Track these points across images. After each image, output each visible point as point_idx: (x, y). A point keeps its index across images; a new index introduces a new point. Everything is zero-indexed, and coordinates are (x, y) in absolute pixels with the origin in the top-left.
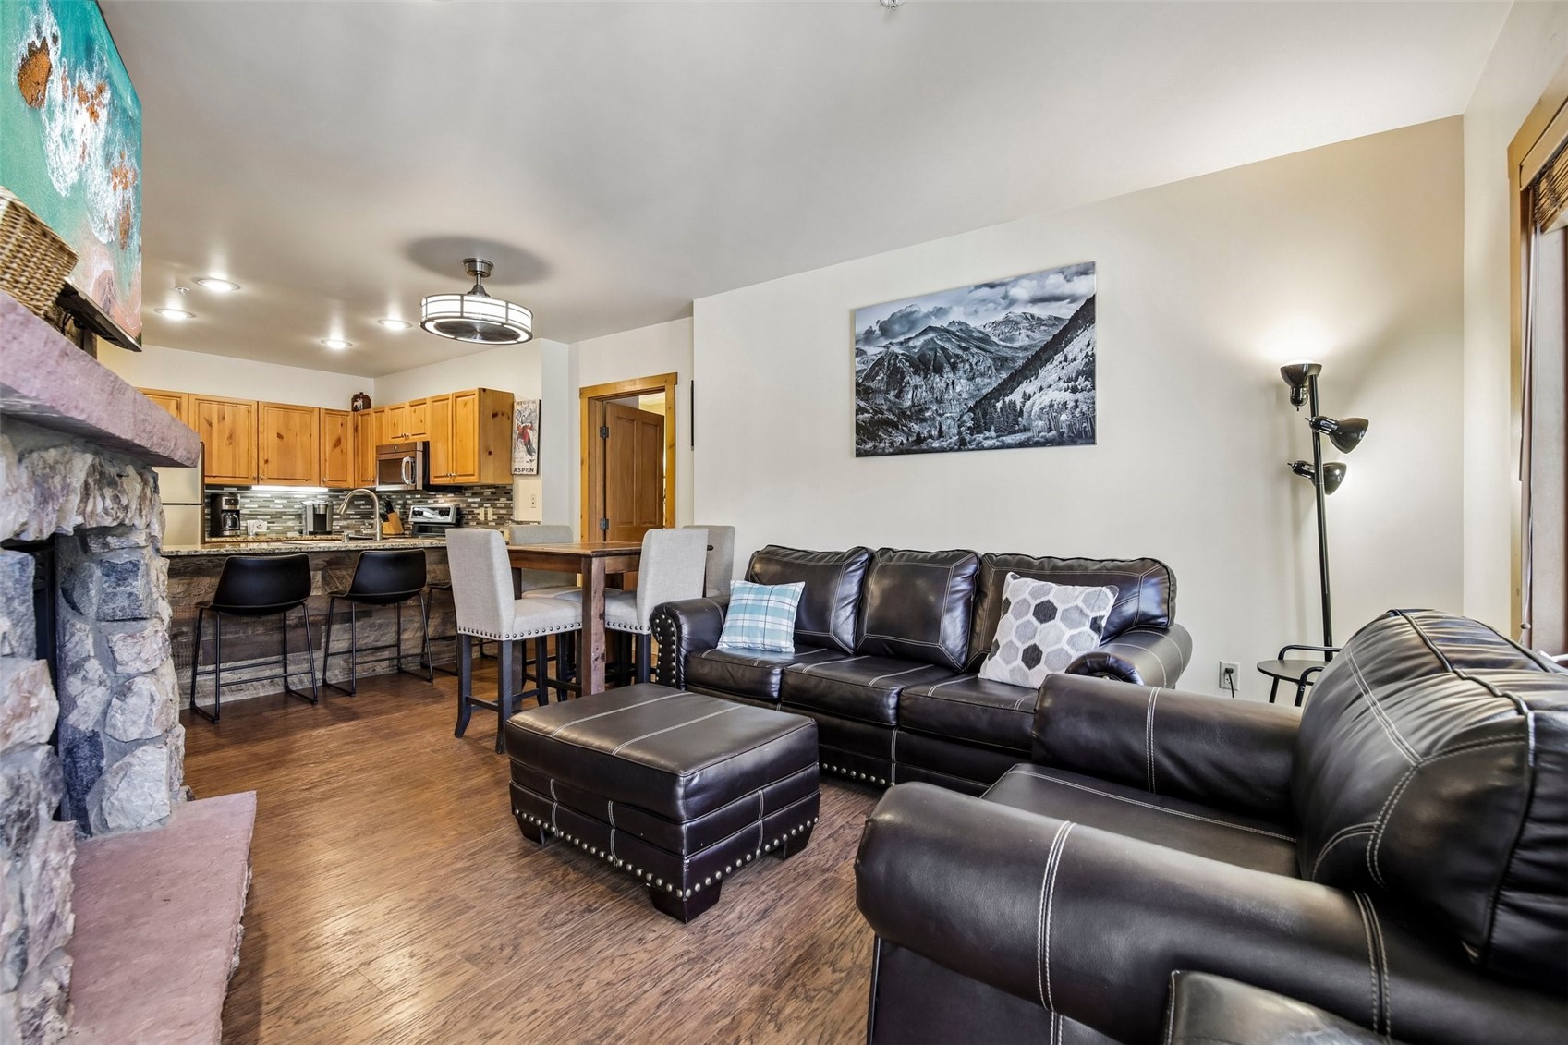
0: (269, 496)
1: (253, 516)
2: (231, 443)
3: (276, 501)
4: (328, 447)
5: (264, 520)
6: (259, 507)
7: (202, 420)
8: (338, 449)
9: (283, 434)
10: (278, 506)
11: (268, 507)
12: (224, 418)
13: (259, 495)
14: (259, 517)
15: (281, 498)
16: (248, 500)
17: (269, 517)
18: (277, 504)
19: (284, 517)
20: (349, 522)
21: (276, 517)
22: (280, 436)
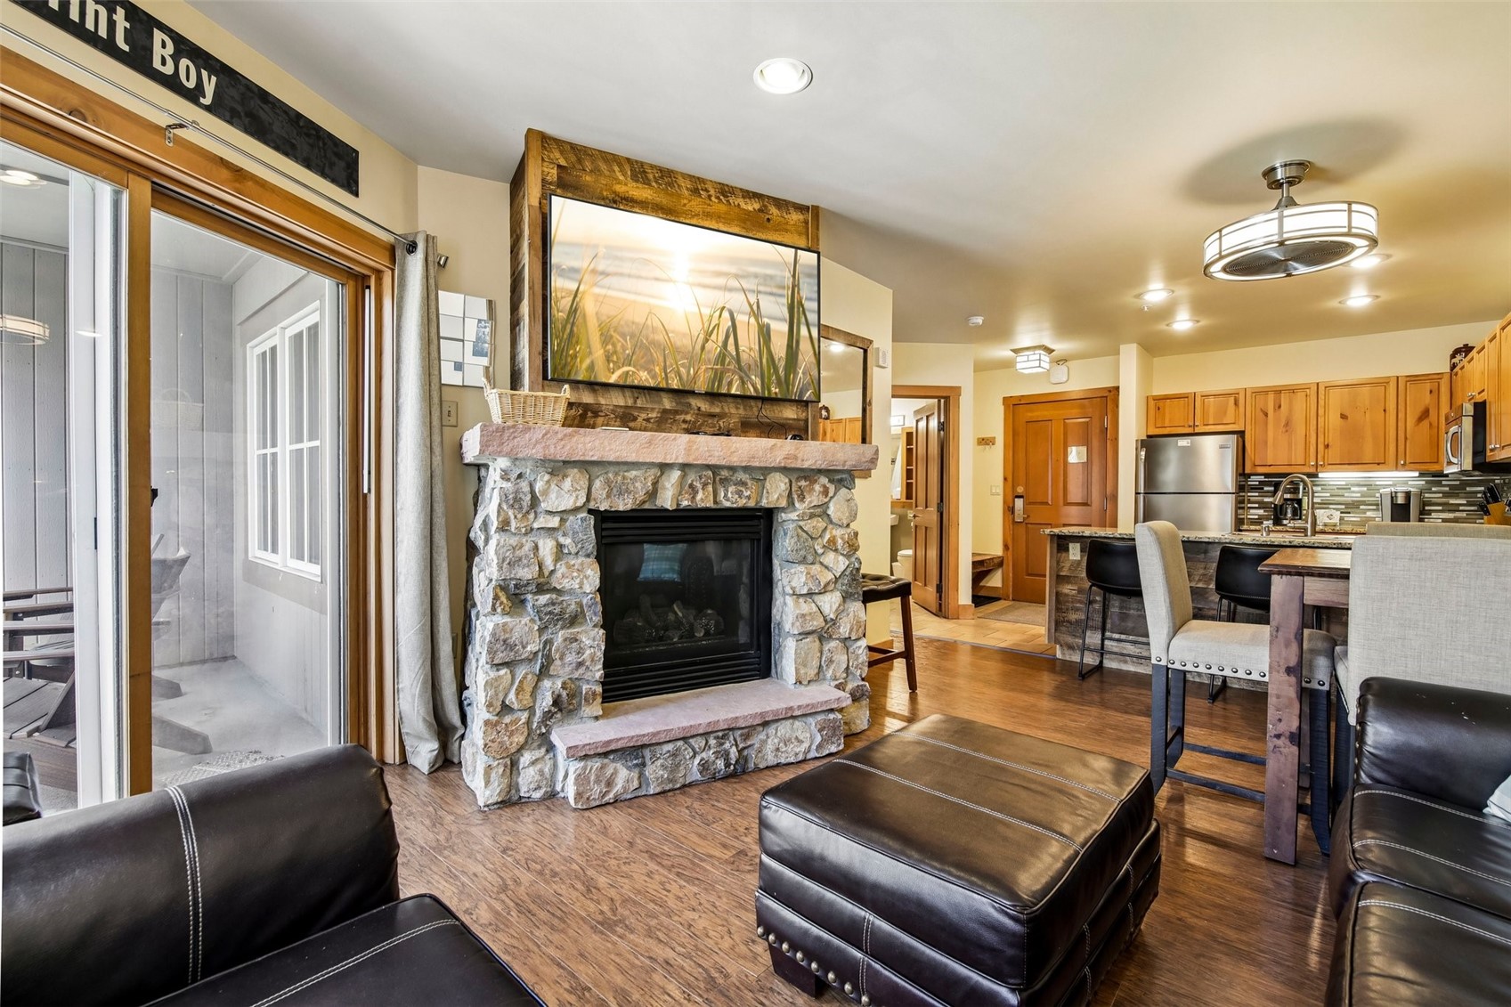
0: (1344, 483)
1: (1325, 505)
2: (1287, 431)
3: (1353, 489)
4: (1411, 421)
5: (1337, 509)
6: (1331, 496)
7: (1258, 410)
8: (1425, 423)
9: (1347, 413)
10: (1355, 494)
11: (1343, 496)
12: (1280, 407)
13: (1331, 483)
14: (1331, 506)
15: (1359, 485)
16: (1319, 488)
17: (1343, 507)
18: (1354, 492)
19: (1361, 507)
20: (1458, 514)
21: (1352, 506)
22: (1343, 417)
